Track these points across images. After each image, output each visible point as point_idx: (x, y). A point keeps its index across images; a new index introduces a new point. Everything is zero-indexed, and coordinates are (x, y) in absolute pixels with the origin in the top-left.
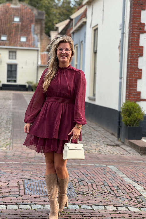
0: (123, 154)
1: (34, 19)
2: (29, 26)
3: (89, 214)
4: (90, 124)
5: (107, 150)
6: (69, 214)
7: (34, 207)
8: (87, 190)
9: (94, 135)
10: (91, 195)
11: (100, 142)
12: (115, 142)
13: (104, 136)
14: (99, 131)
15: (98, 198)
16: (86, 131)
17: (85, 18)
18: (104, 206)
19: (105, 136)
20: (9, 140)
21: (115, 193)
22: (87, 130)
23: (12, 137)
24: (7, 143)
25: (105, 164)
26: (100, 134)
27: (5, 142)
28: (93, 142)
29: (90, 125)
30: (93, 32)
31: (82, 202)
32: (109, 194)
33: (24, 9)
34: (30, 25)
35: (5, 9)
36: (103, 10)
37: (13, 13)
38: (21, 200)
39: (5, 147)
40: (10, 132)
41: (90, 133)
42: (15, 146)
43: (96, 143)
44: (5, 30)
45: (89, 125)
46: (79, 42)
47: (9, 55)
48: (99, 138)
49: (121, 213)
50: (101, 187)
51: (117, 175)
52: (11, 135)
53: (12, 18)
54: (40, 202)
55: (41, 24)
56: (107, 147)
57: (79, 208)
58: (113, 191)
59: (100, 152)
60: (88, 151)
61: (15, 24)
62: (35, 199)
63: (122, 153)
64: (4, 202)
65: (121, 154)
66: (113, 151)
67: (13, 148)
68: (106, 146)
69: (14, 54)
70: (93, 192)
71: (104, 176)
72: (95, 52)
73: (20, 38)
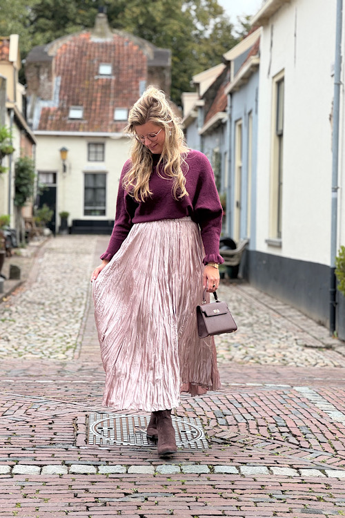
0: (341, 367)
1: (145, 68)
2: (133, 83)
3: (230, 483)
4: (271, 304)
5: (303, 358)
6: (183, 484)
7: (103, 469)
8: (235, 435)
9: (275, 326)
10: (243, 445)
11: (287, 339)
12: (324, 342)
13: (299, 327)
14: (290, 316)
15: (257, 452)
16: (257, 317)
17: (257, 56)
18: (268, 467)
19: (302, 327)
20: (74, 338)
21: (299, 441)
22: (261, 316)
23: (82, 333)
24: (68, 345)
25: (289, 384)
26: (290, 323)
27: (64, 343)
28: (272, 341)
29: (270, 306)
30: (274, 86)
31: (217, 460)
32: (286, 444)
33: (123, 46)
34: (137, 82)
35: (79, 47)
36: (295, 35)
37: (97, 54)
38: (76, 456)
39: (64, 353)
40: (80, 321)
41: (267, 323)
42: (87, 350)
43: (279, 343)
44: (78, 95)
45: (266, 306)
46: (245, 114)
47: (89, 152)
48: (287, 332)
49: (306, 481)
50: (268, 429)
51: (312, 405)
52: (81, 327)
53: (96, 66)
54: (120, 460)
55: (162, 77)
56: (303, 350)
57: (208, 471)
58: (295, 436)
59: (285, 362)
60: (257, 359)
61: (102, 79)
62: (110, 454)
63: (336, 364)
64: (37, 459)
65: (335, 366)
66: (316, 359)
67: (82, 354)
68: (300, 348)
69: (100, 149)
70: (247, 439)
71: (280, 407)
72: (279, 133)
73: (113, 111)
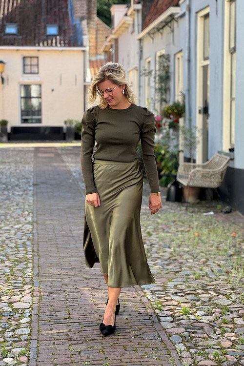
2: (63, 2)
47: (24, 65)
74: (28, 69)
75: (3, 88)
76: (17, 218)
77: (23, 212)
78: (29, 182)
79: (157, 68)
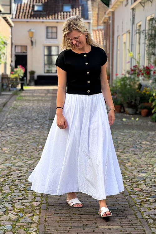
73: (62, 7)
74: (50, 35)
75: (32, 48)
76: (31, 152)
77: (38, 145)
78: (46, 117)
79: (147, 28)
